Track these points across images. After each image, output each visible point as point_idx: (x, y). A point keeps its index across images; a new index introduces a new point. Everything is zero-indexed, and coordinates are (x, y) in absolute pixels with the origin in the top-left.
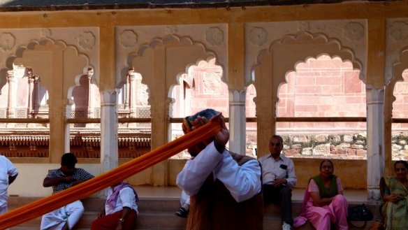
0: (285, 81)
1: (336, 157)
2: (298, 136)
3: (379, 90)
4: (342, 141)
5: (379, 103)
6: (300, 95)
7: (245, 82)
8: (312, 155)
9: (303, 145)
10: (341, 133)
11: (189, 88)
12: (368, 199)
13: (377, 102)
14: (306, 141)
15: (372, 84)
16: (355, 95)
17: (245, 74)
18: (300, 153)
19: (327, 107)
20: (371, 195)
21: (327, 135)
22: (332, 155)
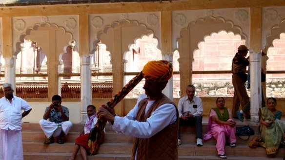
0: (197, 48)
2: (206, 83)
6: (207, 57)
7: (172, 49)
9: (210, 89)
14: (212, 86)
17: (172, 44)
18: (208, 94)
19: (225, 65)
21: (225, 82)
22: (228, 95)
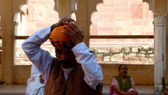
0: (96, 10)
1: (126, 63)
2: (101, 49)
3: (163, 17)
4: (131, 51)
5: (162, 26)
6: (101, 20)
7: (70, 11)
8: (110, 61)
9: (105, 55)
10: (130, 46)
11: (24, 14)
12: (154, 92)
13: (161, 25)
14: (106, 52)
15: (158, 12)
16: (138, 20)
17: (70, 5)
18: (102, 60)
19: (120, 28)
20: (156, 89)
21: (121, 48)
22: (124, 61)
